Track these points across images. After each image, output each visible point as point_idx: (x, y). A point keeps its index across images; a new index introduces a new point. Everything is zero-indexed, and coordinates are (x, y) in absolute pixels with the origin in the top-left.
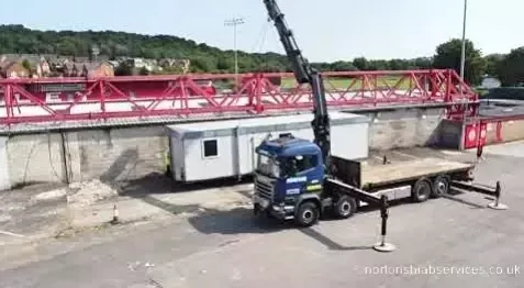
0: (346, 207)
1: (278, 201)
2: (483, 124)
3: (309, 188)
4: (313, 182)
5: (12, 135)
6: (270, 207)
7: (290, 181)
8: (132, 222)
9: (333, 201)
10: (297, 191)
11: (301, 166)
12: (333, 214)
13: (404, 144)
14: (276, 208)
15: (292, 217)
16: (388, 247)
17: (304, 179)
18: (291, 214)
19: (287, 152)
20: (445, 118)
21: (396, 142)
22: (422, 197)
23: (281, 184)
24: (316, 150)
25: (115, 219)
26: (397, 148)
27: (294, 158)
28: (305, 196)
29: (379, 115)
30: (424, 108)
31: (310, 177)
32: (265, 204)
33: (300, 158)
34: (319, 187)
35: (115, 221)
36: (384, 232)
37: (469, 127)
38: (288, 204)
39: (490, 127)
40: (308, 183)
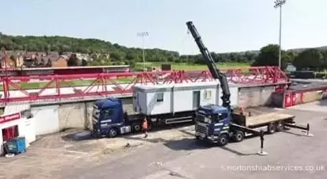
0: (239, 137)
1: (210, 135)
2: (293, 94)
3: (224, 128)
4: (226, 125)
5: (61, 104)
6: (206, 137)
7: (216, 125)
8: (136, 146)
9: (234, 134)
10: (218, 129)
11: (221, 117)
12: (233, 140)
13: (255, 105)
14: (209, 138)
15: (217, 142)
16: (264, 153)
17: (222, 124)
18: (216, 140)
19: (214, 112)
20: (274, 91)
21: (250, 104)
22: (272, 131)
23: (212, 127)
24: (225, 110)
25: (128, 144)
26: (250, 107)
27: (217, 114)
28: (222, 132)
29: (241, 90)
30: (263, 87)
31: (224, 123)
32: (203, 136)
33: (220, 114)
34: (228, 127)
35: (128, 146)
36: (262, 147)
37: (287, 96)
38: (215, 135)
39: (297, 95)
40: (223, 126)
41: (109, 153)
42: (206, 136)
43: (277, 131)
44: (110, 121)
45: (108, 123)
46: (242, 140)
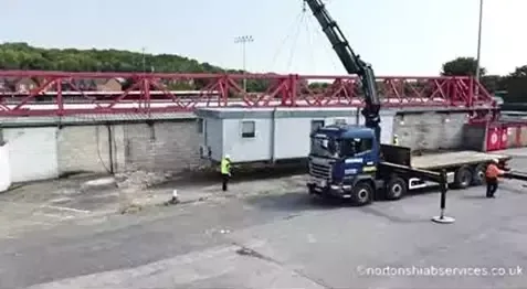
0: (397, 189)
1: (333, 183)
2: (504, 127)
3: (366, 169)
4: (369, 163)
5: (61, 126)
6: (327, 188)
7: (348, 161)
8: (190, 202)
9: (385, 184)
10: (354, 171)
11: (359, 147)
12: (384, 195)
14: (334, 187)
15: (349, 196)
16: (447, 219)
17: (360, 160)
18: (347, 192)
19: (346, 135)
20: (466, 122)
21: (421, 144)
22: (464, 184)
23: (339, 167)
25: (174, 199)
27: (353, 140)
28: (361, 177)
29: (406, 118)
30: (447, 112)
31: (366, 159)
32: (323, 184)
33: (358, 140)
34: (373, 168)
35: (174, 201)
36: (443, 206)
37: (491, 130)
38: (346, 183)
39: (510, 131)
40: (365, 164)
41: (134, 212)
42: (329, 185)
43: (473, 184)
46: (402, 197)
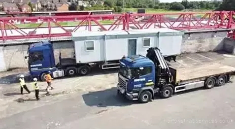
0: (167, 92)
1: (129, 91)
3: (147, 84)
4: (149, 81)
9: (160, 90)
10: (140, 85)
11: (143, 73)
13: (204, 50)
14: (129, 94)
15: (136, 99)
17: (144, 79)
18: (137, 97)
19: (135, 65)
20: (227, 37)
21: (199, 49)
22: (210, 86)
24: (151, 63)
26: (199, 52)
27: (138, 68)
28: (144, 88)
29: (191, 35)
30: (216, 32)
31: (147, 78)
32: (123, 91)
33: (142, 68)
34: (152, 83)
38: (134, 92)
40: (146, 82)
42: (125, 93)
43: (216, 85)
44: (41, 65)
45: (39, 67)
46: (170, 96)
